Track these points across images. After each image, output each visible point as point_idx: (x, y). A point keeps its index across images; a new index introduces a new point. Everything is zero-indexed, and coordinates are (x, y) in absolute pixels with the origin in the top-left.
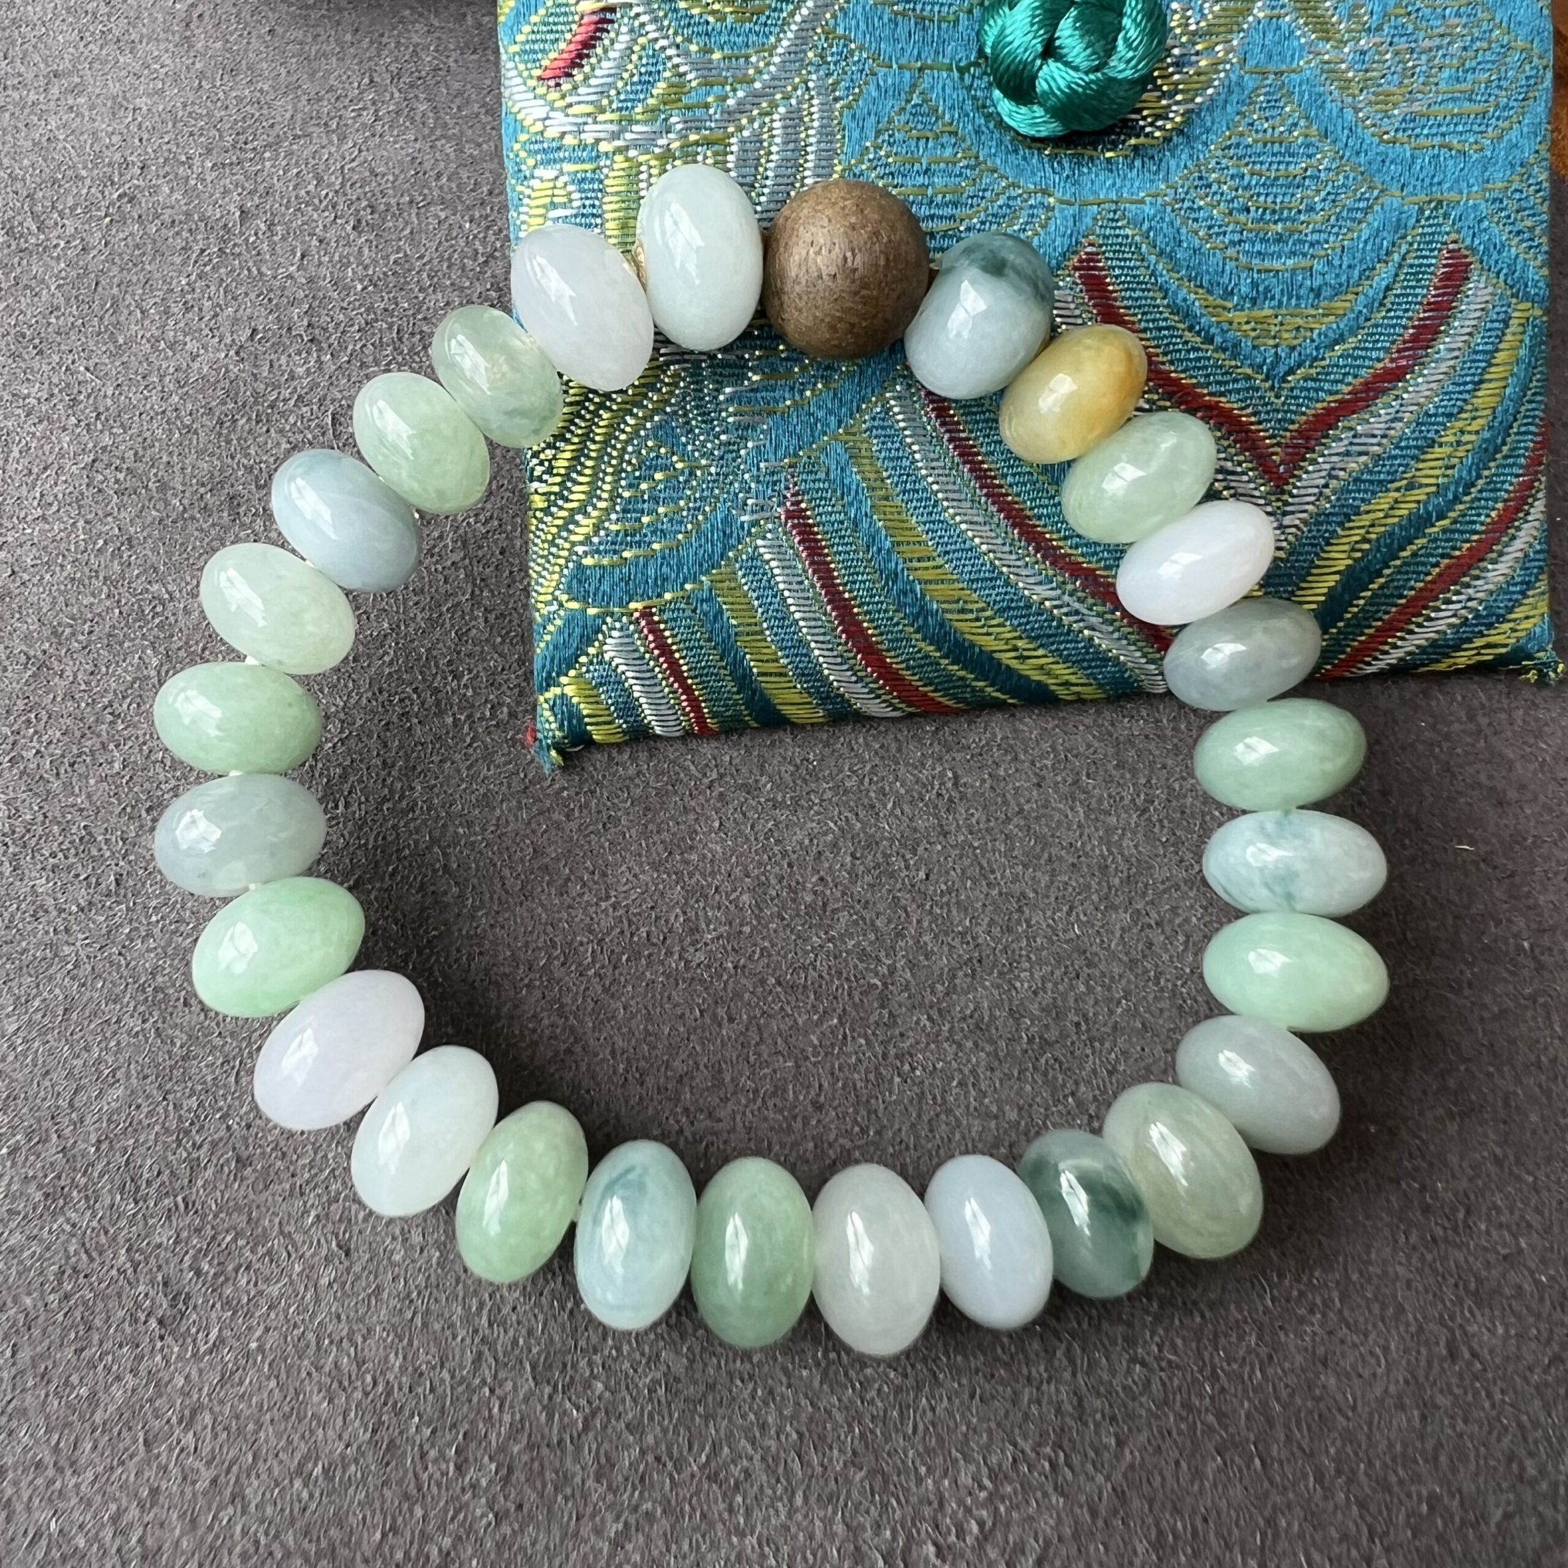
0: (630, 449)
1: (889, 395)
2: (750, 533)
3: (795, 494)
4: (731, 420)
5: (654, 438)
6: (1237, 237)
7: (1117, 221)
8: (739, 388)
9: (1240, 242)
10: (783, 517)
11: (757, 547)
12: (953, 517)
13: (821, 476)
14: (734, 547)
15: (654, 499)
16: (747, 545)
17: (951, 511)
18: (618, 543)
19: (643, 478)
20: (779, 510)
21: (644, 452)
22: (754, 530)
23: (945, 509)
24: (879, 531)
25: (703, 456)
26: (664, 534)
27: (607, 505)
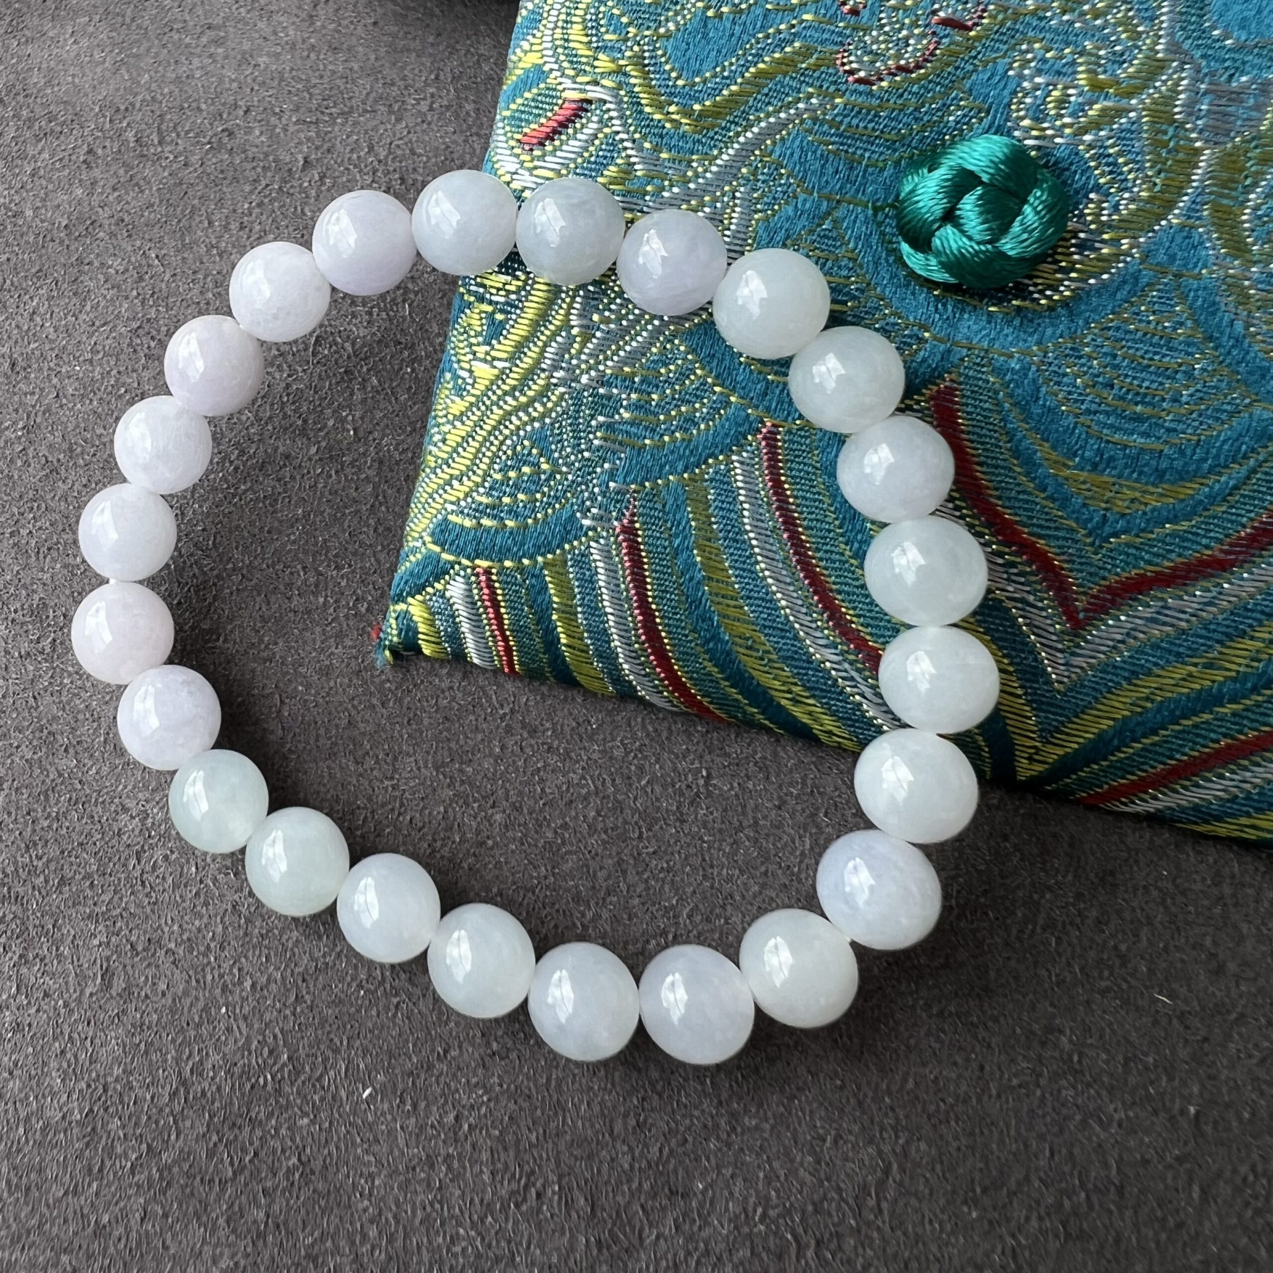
0: (509, 442)
1: (734, 458)
2: (586, 535)
3: (633, 515)
4: (596, 442)
5: (530, 439)
6: (1094, 407)
7: (983, 366)
8: (610, 420)
9: (1096, 412)
10: (618, 530)
11: (589, 547)
12: (762, 571)
13: (659, 506)
14: (570, 542)
15: (516, 486)
16: (581, 543)
17: (763, 565)
18: (480, 511)
19: (512, 468)
20: (616, 523)
21: (519, 448)
22: (590, 533)
23: (757, 563)
24: (695, 564)
25: (565, 464)
26: (517, 516)
27: (479, 480)
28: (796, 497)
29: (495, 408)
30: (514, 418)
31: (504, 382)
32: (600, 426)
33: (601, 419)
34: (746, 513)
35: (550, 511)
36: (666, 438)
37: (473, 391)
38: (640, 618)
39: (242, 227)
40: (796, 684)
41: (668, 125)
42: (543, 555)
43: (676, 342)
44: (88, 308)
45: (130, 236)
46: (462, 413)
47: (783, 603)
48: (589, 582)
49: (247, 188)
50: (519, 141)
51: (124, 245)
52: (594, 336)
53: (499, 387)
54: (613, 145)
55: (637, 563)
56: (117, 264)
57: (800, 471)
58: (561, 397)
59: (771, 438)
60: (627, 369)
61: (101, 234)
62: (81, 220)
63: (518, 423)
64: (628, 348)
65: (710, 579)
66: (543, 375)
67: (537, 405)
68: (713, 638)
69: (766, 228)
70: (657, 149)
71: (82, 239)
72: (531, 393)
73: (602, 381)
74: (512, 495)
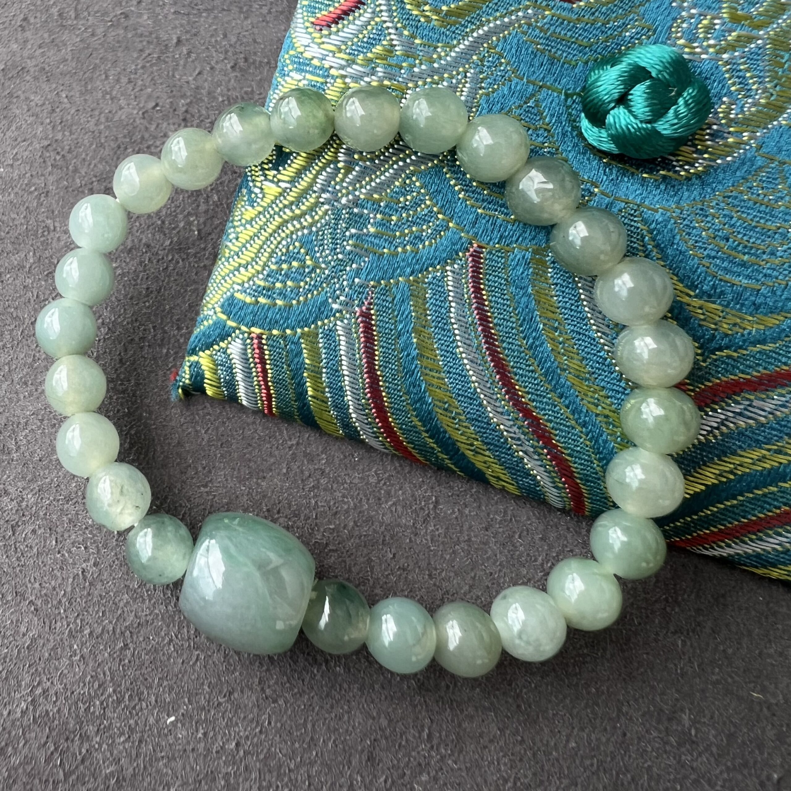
0: (284, 243)
1: (448, 268)
2: (334, 315)
3: (370, 304)
4: (348, 248)
5: (300, 241)
6: (713, 253)
7: (635, 217)
8: (360, 232)
9: (714, 258)
10: (358, 314)
11: (336, 325)
12: (461, 353)
13: (390, 299)
14: (322, 320)
15: (287, 276)
16: (330, 322)
17: (461, 349)
18: (258, 291)
19: (285, 261)
20: (357, 309)
21: (291, 248)
22: (338, 315)
23: (458, 347)
24: (412, 344)
25: (324, 262)
26: (285, 297)
27: (259, 268)
28: (490, 301)
29: (276, 217)
30: (289, 225)
31: (285, 198)
32: (352, 236)
33: (353, 231)
34: (452, 310)
35: (309, 296)
36: (400, 249)
37: (262, 203)
38: (368, 380)
39: (130, 82)
40: (477, 440)
41: (422, 20)
42: (302, 328)
43: (414, 179)
44: (13, 128)
45: (48, 80)
46: (252, 219)
47: (474, 378)
48: (333, 349)
49: (135, 55)
50: (312, 23)
51: (44, 86)
52: (354, 169)
53: (281, 202)
54: (382, 32)
55: (369, 339)
56: (37, 99)
57: (495, 282)
58: (326, 213)
59: (476, 256)
60: (376, 196)
61: (28, 78)
62: (14, 66)
63: (292, 229)
64: (378, 181)
65: (422, 356)
66: (314, 195)
67: (307, 217)
68: (420, 399)
69: (487, 101)
70: (413, 36)
71: (14, 80)
72: (303, 208)
73: (356, 203)
74: (284, 282)
